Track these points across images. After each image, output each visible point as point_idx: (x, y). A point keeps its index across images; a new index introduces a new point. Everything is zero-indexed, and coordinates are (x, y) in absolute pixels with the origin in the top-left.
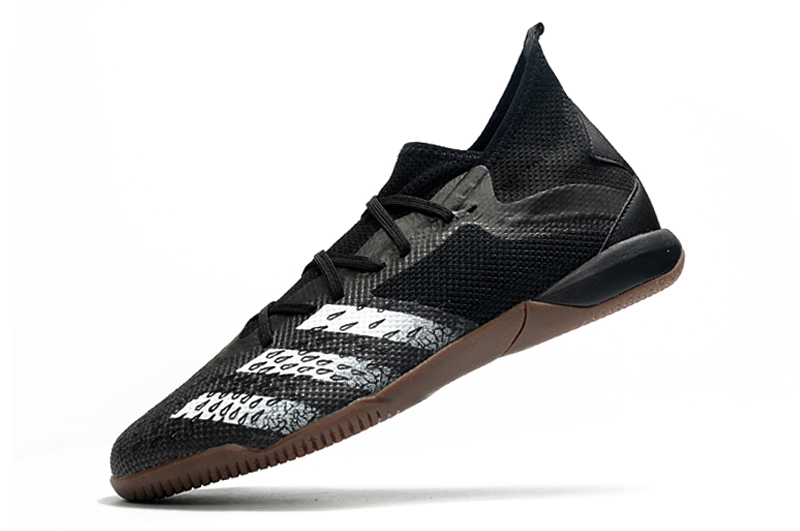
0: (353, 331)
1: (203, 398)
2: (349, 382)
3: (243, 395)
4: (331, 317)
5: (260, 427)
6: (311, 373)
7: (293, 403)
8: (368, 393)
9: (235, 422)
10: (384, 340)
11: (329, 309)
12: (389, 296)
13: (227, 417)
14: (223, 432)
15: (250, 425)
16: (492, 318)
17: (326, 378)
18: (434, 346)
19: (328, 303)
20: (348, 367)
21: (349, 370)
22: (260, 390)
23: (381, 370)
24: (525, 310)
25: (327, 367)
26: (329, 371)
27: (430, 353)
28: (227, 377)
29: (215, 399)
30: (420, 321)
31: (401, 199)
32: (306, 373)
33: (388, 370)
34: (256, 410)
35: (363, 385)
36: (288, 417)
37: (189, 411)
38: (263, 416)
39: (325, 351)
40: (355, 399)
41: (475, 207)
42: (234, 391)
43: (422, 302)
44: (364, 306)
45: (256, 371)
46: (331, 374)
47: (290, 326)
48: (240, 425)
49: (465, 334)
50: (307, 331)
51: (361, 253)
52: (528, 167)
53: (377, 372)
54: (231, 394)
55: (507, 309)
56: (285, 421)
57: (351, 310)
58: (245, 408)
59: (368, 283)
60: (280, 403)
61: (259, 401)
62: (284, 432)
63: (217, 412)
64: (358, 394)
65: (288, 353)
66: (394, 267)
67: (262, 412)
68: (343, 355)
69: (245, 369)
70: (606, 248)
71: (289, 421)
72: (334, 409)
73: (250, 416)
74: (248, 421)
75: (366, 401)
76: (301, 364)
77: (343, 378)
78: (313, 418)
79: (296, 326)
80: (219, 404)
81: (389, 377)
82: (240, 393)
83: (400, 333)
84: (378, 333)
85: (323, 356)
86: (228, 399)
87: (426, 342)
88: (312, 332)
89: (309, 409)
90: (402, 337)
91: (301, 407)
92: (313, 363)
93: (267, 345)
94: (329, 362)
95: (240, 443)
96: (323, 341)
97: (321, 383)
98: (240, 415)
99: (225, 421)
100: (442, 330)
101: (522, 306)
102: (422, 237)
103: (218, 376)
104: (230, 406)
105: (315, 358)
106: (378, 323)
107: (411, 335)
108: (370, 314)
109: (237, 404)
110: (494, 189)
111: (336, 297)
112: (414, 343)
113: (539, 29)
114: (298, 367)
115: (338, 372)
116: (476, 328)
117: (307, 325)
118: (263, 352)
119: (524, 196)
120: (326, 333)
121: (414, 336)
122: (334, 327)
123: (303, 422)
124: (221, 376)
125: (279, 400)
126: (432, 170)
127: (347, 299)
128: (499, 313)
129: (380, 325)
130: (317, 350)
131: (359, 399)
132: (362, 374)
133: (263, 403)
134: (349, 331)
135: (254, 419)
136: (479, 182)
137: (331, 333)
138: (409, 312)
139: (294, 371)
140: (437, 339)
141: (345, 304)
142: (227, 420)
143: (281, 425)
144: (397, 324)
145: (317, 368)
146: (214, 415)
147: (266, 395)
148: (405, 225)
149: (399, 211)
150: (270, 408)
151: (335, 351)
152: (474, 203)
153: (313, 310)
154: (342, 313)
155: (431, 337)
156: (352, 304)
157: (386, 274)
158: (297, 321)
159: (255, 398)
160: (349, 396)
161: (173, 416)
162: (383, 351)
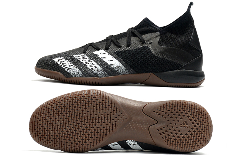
0: (104, 60)
1: (61, 58)
2: (95, 72)
3: (70, 62)
4: (102, 53)
5: (69, 72)
6: (88, 65)
7: (79, 70)
8: (98, 77)
9: (64, 68)
10: (110, 66)
11: (102, 51)
12: (118, 55)
13: (63, 65)
14: (60, 69)
15: (66, 70)
16: (141, 73)
17: (90, 68)
18: (121, 73)
19: (103, 49)
20: (97, 68)
21: (97, 69)
22: (74, 63)
23: (104, 72)
24: (150, 75)
25: (92, 65)
26: (92, 66)
27: (119, 74)
28: (70, 56)
29: (63, 60)
30: (121, 65)
31: (136, 32)
32: (87, 64)
33: (106, 73)
34: (70, 67)
35: (98, 74)
36: (76, 73)
37: (56, 60)
38: (71, 70)
39: (95, 61)
40: (94, 76)
41: (151, 43)
42: (69, 60)
43: (124, 61)
44: (110, 54)
45: (77, 58)
46: (92, 67)
47: (92, 51)
48: (64, 69)
49: (131, 74)
50: (94, 54)
51: (118, 41)
52: (171, 39)
53: (103, 73)
54: (67, 61)
55: (146, 72)
57: (107, 54)
58: (68, 66)
59: (116, 49)
60: (76, 69)
61: (72, 65)
62: (73, 76)
63: (62, 63)
64: (95, 75)
65: (87, 57)
66: (124, 48)
67: (71, 68)
68: (98, 64)
69: (75, 56)
70: (179, 69)
71: (75, 74)
72: (87, 76)
73: (68, 68)
74: (67, 69)
75: (96, 78)
76: (87, 62)
77: (94, 70)
78: (81, 76)
79: (93, 51)
80: (63, 61)
81: (106, 75)
82: (69, 61)
83: (114, 66)
84: (109, 63)
85: (93, 62)
86: (66, 61)
87: (119, 71)
88: (95, 55)
89: (81, 73)
90: (114, 67)
91: (80, 72)
92: (90, 63)
93: (84, 53)
94: (94, 64)
95: (62, 73)
96: (96, 59)
97: (88, 69)
98: (66, 67)
100: (125, 70)
101: (150, 74)
102: (135, 44)
103: (68, 55)
104: (65, 63)
105: (91, 62)
106: (111, 60)
107: (117, 67)
108: (111, 57)
109: (67, 64)
110: (159, 40)
111: (106, 49)
112: (116, 70)
113: (191, 4)
114: (86, 62)
115: (94, 68)
116: (135, 74)
117: (96, 53)
118: (82, 54)
119: (165, 46)
120: (98, 57)
121: (117, 68)
122: (100, 56)
123: (79, 76)
124: (69, 55)
125: (76, 68)
126: (147, 28)
127: (108, 51)
128: (143, 73)
129: (111, 61)
130: (93, 60)
131: (94, 77)
132: (99, 71)
133: (73, 66)
134: (103, 59)
135: (68, 69)
136: (156, 37)
137: (99, 57)
138: (120, 61)
139: (84, 62)
140: (123, 71)
141: (107, 52)
142: (62, 66)
143: (73, 74)
144: (115, 63)
145: (90, 64)
146: (60, 64)
147: (74, 65)
148: (134, 40)
149: (134, 35)
150: (73, 69)
151: (96, 62)
152: (152, 42)
153: (99, 49)
154: (105, 54)
155: (121, 70)
156: (108, 53)
157: (121, 49)
158: (94, 50)
159: (72, 64)
160: (92, 75)
161: (53, 59)
162: (107, 68)
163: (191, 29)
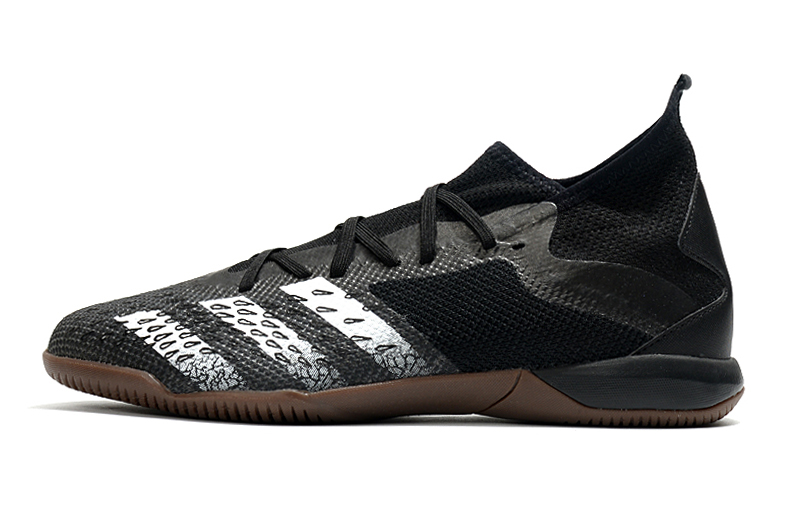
0: (328, 317)
1: (152, 314)
2: (290, 368)
3: (187, 330)
4: (317, 292)
5: (183, 370)
6: (262, 341)
7: (224, 361)
8: (304, 388)
9: (163, 353)
10: (351, 342)
11: (320, 282)
12: (384, 299)
13: (158, 344)
14: (147, 358)
15: (173, 363)
16: (479, 371)
17: (271, 352)
18: (399, 372)
19: (324, 276)
20: (298, 351)
21: (299, 355)
22: (204, 333)
23: (329, 370)
24: (518, 379)
25: (280, 342)
26: (278, 346)
27: (391, 377)
28: (188, 304)
29: (160, 321)
30: (397, 339)
31: (456, 201)
32: (256, 338)
33: (336, 374)
34: (188, 351)
35: (302, 378)
36: (212, 374)
37: (131, 321)
38: (191, 360)
39: (289, 324)
40: (286, 387)
41: (521, 246)
42: (182, 321)
43: (411, 320)
44: (353, 296)
45: (214, 312)
46: (278, 351)
47: (276, 282)
48: (165, 358)
49: (440, 373)
50: (287, 295)
51: (386, 239)
52: (602, 229)
53: (324, 371)
54: (177, 323)
55: (499, 368)
56: (207, 376)
57: (339, 293)
58: (179, 345)
59: (376, 274)
60: (212, 356)
61: (196, 343)
62: (202, 386)
63: (153, 335)
64: (293, 383)
65: (256, 308)
66: (409, 267)
67: (192, 356)
68: (302, 336)
69: (207, 304)
70: (638, 353)
71: (211, 378)
72: (259, 387)
73: (179, 354)
74: (175, 357)
75: (295, 395)
76: (259, 327)
77: (288, 361)
78: (235, 387)
79: (282, 284)
80: (161, 327)
81: (335, 381)
82: (186, 326)
83: (370, 342)
84: (349, 331)
85: (283, 329)
86: (171, 327)
87: (392, 362)
88: (290, 299)
89: (235, 376)
90: (370, 347)
91: (229, 370)
92: (269, 331)
93: (244, 290)
94: (285, 337)
95: (156, 377)
96: (295, 314)
97: (264, 355)
98: (172, 348)
99: (154, 347)
100: (416, 358)
101: (515, 373)
102: (455, 250)
103: (179, 303)
104: (168, 335)
105: (275, 326)
106: (355, 321)
107: (380, 349)
108: (355, 308)
109: (175, 336)
110: (553, 235)
111: (336, 273)
112: (378, 359)
113: (683, 83)
114: (253, 327)
115: (288, 354)
116: (455, 373)
117: (294, 289)
118: (235, 295)
119: (578, 258)
120: (302, 307)
121: (383, 351)
122: (312, 304)
123: (224, 386)
124: (183, 300)
125: (214, 352)
126: (502, 185)
127: (343, 281)
128: (489, 369)
129: (356, 324)
130: (281, 320)
131: (289, 390)
132: (308, 365)
133: (199, 347)
134: (323, 315)
135: (181, 359)
136: (541, 221)
137: (306, 309)
138: (392, 324)
139: (247, 330)
140: (406, 365)
141: (338, 285)
142: (156, 347)
143: (202, 378)
144: (373, 331)
145: (271, 337)
146: (149, 337)
147: (206, 341)
148: (448, 234)
149: (450, 214)
150: (201, 356)
151: (297, 328)
152: (523, 240)
153: (305, 276)
154: (330, 293)
155: (400, 360)
156: (344, 289)
157: (395, 274)
158: (285, 280)
159: (195, 338)
160: (281, 382)
161: (117, 318)
162: (339, 351)
163: (681, 187)
